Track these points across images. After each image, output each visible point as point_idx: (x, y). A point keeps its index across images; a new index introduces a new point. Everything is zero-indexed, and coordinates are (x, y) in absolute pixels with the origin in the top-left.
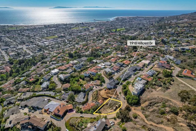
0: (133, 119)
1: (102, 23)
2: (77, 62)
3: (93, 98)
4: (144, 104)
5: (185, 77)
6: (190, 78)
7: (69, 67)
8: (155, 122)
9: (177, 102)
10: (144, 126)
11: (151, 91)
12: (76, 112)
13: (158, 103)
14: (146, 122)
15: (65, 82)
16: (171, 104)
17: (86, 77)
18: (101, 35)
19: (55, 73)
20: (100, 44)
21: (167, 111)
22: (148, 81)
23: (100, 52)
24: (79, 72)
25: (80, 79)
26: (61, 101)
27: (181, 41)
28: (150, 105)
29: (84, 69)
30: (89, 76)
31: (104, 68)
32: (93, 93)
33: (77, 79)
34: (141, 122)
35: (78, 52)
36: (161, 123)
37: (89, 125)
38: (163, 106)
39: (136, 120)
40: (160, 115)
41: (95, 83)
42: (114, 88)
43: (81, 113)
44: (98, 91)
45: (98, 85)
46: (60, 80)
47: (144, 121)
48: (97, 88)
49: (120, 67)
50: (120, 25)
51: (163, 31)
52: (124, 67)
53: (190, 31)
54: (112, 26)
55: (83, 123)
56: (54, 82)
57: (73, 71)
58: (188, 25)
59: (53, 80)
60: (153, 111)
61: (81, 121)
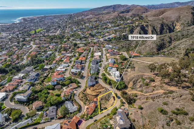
0: (135, 98)
1: (8, 25)
2: (23, 75)
3: (84, 101)
4: (130, 85)
5: (135, 56)
6: (138, 56)
7: (18, 85)
8: (150, 92)
9: (147, 74)
10: (147, 98)
11: (126, 74)
12: (86, 121)
13: (138, 80)
14: (145, 94)
15: (31, 102)
16: (146, 76)
17: (55, 86)
18: (21, 39)
19: (3, 98)
20: (31, 49)
21: (148, 82)
22: (117, 68)
23: (40, 57)
24: (41, 84)
25: (49, 91)
26: (51, 121)
27: (104, 32)
28: (134, 83)
29: (44, 79)
30: (57, 83)
31: (65, 70)
32: (78, 96)
33: (46, 92)
34: (143, 97)
35: (11, 64)
36: (153, 91)
37: (111, 122)
38: (143, 80)
39: (138, 97)
40: (146, 86)
41: (71, 87)
42: (97, 83)
43: (91, 118)
44: (84, 92)
45: (76, 88)
46: (21, 102)
47: (144, 95)
48: (77, 91)
49: (81, 64)
50: (33, 26)
51: (83, 26)
52: (84, 63)
53: (102, 24)
54: (25, 28)
55: (105, 124)
56: (12, 109)
57: (30, 86)
58: (96, 19)
59: (7, 108)
60: (140, 87)
61: (102, 124)
